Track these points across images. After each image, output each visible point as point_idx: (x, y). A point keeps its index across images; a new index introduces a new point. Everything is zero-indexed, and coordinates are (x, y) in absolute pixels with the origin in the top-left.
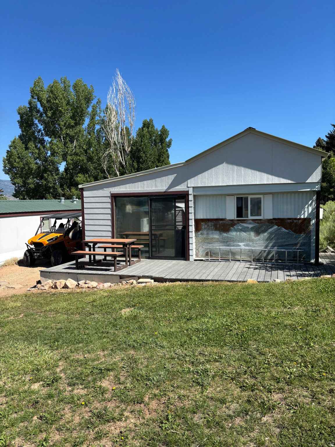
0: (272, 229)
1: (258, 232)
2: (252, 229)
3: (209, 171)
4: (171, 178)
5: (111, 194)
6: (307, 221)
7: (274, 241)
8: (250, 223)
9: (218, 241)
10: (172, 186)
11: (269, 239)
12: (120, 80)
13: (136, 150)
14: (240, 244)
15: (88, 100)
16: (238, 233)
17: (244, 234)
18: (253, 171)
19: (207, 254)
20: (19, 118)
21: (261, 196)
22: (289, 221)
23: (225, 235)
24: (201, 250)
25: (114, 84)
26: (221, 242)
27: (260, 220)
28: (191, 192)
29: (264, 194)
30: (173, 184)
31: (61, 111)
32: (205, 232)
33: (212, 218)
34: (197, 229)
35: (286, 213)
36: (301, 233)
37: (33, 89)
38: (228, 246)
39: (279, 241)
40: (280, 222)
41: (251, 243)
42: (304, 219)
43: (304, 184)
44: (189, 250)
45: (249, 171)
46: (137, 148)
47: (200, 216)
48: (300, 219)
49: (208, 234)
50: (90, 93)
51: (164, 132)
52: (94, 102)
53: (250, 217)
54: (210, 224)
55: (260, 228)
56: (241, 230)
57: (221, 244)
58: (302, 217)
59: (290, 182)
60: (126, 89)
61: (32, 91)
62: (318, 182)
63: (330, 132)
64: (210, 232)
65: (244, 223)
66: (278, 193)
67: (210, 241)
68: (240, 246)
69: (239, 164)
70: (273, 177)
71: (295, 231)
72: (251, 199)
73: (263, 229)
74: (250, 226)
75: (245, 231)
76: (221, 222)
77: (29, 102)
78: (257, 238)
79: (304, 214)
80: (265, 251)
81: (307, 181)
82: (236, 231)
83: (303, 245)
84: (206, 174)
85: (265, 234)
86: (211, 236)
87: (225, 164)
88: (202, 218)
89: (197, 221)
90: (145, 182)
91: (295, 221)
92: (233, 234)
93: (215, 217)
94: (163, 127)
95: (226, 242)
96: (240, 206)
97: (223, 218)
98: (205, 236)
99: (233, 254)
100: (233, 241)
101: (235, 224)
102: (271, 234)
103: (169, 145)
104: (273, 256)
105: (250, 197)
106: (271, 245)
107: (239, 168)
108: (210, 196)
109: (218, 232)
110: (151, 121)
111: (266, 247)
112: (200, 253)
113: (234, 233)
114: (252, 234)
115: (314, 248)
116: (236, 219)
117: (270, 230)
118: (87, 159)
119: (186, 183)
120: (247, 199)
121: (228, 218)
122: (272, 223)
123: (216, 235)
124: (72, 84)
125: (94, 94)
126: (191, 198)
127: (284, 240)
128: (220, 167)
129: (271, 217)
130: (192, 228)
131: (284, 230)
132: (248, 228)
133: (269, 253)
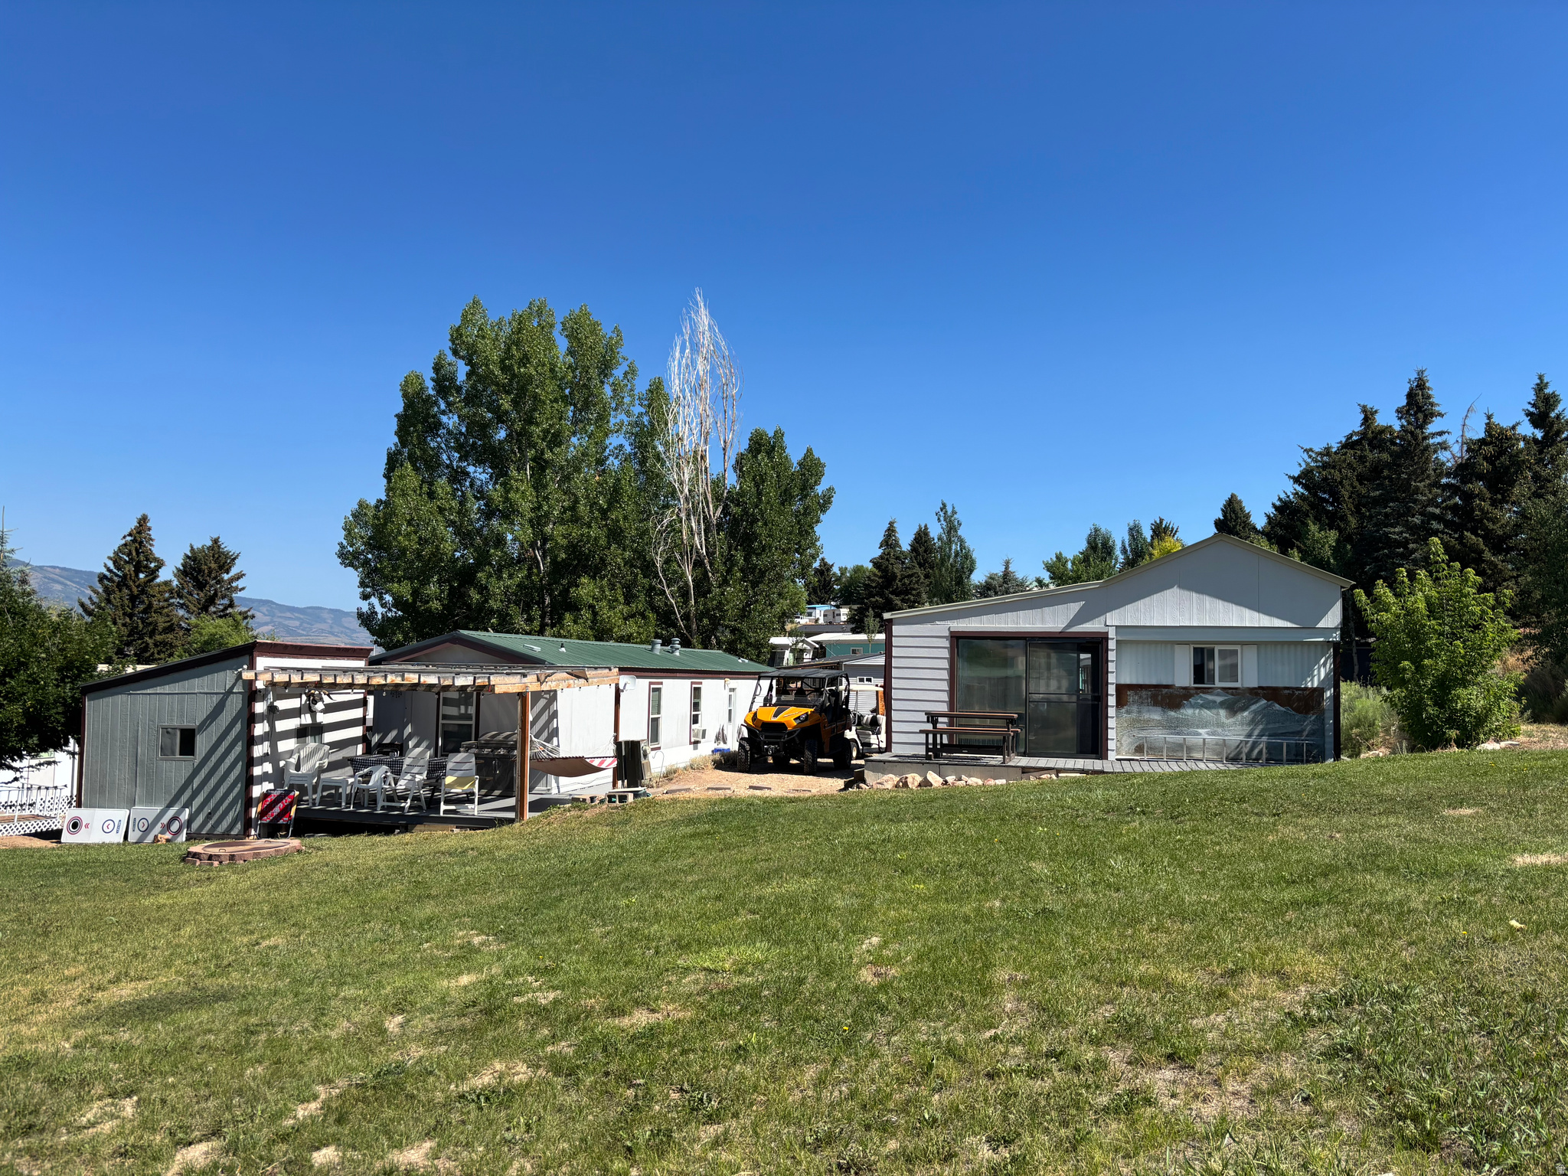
0: (1258, 705)
1: (1233, 708)
2: (1222, 705)
3: (1147, 600)
4: (1075, 607)
5: (951, 632)
6: (1319, 692)
7: (1261, 727)
8: (1218, 695)
9: (1160, 725)
10: (1075, 621)
11: (1253, 722)
12: (704, 319)
13: (742, 516)
14: (1200, 731)
15: (605, 367)
16: (1197, 711)
17: (1207, 714)
18: (1226, 604)
19: (1139, 749)
20: (400, 408)
21: (1238, 648)
22: (1287, 692)
23: (1173, 713)
24: (1126, 740)
25: (687, 331)
26: (1165, 727)
27: (1236, 689)
28: (1112, 634)
29: (1243, 644)
30: (1079, 619)
31: (535, 397)
32: (1135, 708)
33: (1147, 682)
34: (1120, 703)
35: (1282, 677)
36: (1307, 713)
37: (458, 330)
38: (1178, 734)
39: (1270, 726)
40: (1271, 693)
41: (1220, 730)
42: (1314, 690)
43: (1313, 629)
44: (1107, 739)
45: (1220, 604)
46: (745, 511)
47: (1127, 680)
48: (1306, 689)
49: (1139, 712)
50: (611, 348)
51: (811, 468)
52: (618, 373)
53: (1218, 684)
54: (1144, 693)
55: (1235, 703)
56: (1202, 706)
57: (1164, 731)
58: (1309, 685)
59: (1289, 625)
60: (716, 345)
61: (457, 336)
62: (1336, 628)
63: (1283, 496)
64: (1146, 708)
65: (1207, 693)
66: (1266, 643)
67: (1144, 725)
68: (1200, 734)
69: (1201, 590)
70: (1261, 615)
71: (1298, 710)
72: (1220, 651)
73: (1240, 704)
74: (1219, 699)
75: (1208, 708)
76: (1165, 691)
77: (436, 364)
78: (1231, 720)
79: (1312, 680)
80: (1247, 742)
81: (1321, 625)
82: (1193, 706)
83: (1312, 733)
84: (1141, 604)
85: (1246, 714)
86: (1146, 716)
87: (1175, 589)
88: (1128, 682)
89: (1120, 688)
90: (1021, 613)
91: (1297, 693)
92: (1188, 712)
93: (1154, 682)
94: (809, 451)
95: (1173, 727)
96: (1199, 663)
97: (1169, 683)
98: (1134, 715)
99: (1189, 749)
100: (1188, 726)
101: (1191, 696)
102: (1255, 712)
103: (825, 503)
104: (1260, 752)
105: (1217, 648)
106: (1256, 732)
107: (1201, 596)
108: (1144, 642)
109: (1159, 709)
110: (779, 435)
111: (1249, 735)
112: (1125, 748)
113: (1190, 711)
114: (1222, 712)
115: (1332, 740)
116: (1193, 685)
117: (1253, 707)
118: (608, 537)
119: (1102, 618)
120: (1211, 652)
121: (1178, 684)
122: (1257, 694)
123: (1156, 715)
124: (558, 319)
125: (623, 351)
126: (1112, 645)
127: (1277, 725)
128: (1168, 592)
129: (1255, 685)
130: (1112, 701)
131: (1277, 707)
132: (1215, 702)
133: (1255, 745)
